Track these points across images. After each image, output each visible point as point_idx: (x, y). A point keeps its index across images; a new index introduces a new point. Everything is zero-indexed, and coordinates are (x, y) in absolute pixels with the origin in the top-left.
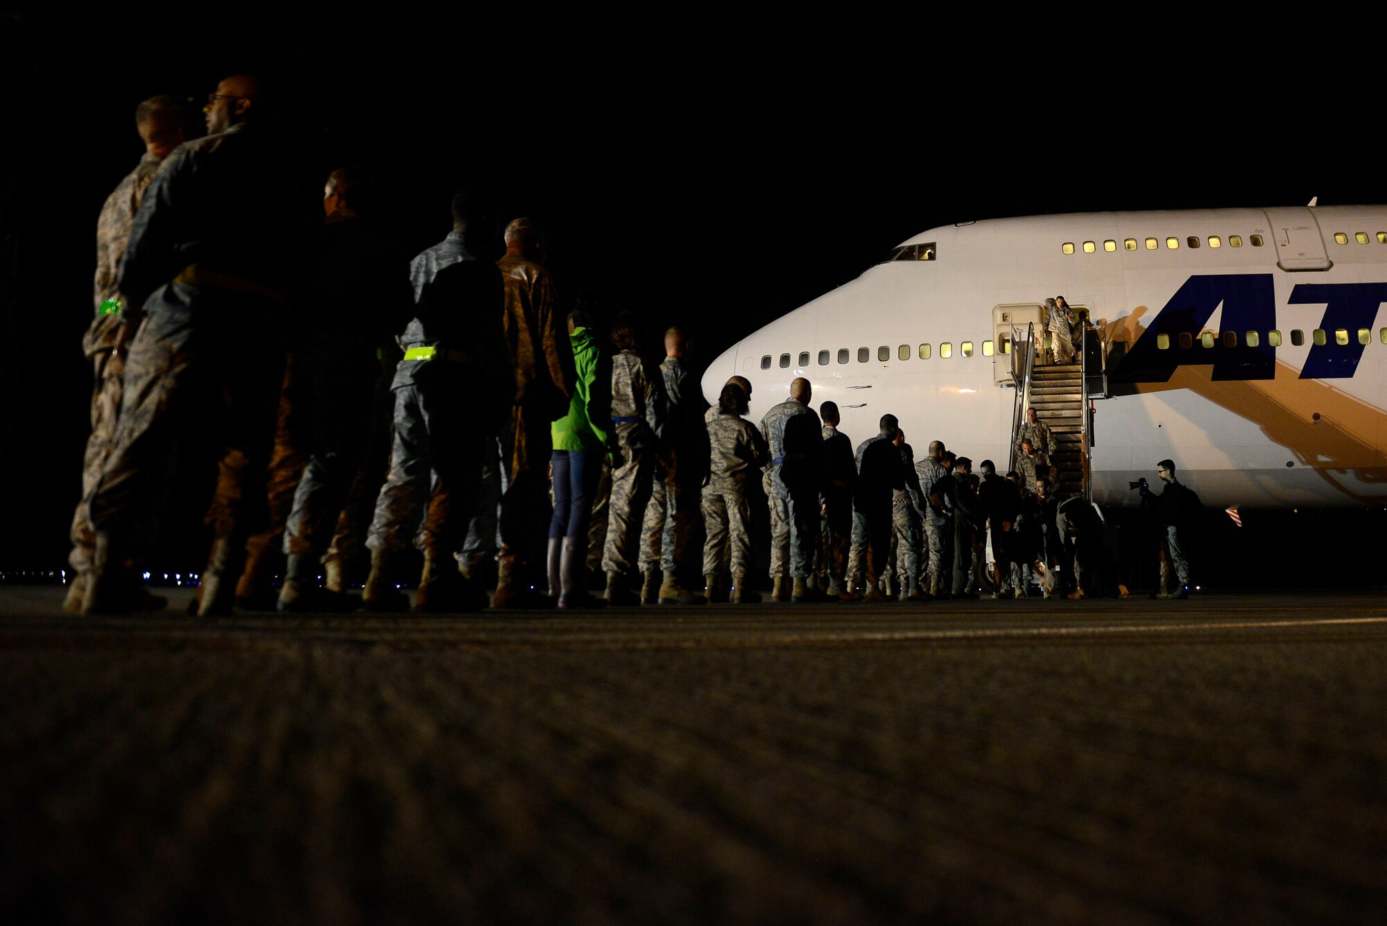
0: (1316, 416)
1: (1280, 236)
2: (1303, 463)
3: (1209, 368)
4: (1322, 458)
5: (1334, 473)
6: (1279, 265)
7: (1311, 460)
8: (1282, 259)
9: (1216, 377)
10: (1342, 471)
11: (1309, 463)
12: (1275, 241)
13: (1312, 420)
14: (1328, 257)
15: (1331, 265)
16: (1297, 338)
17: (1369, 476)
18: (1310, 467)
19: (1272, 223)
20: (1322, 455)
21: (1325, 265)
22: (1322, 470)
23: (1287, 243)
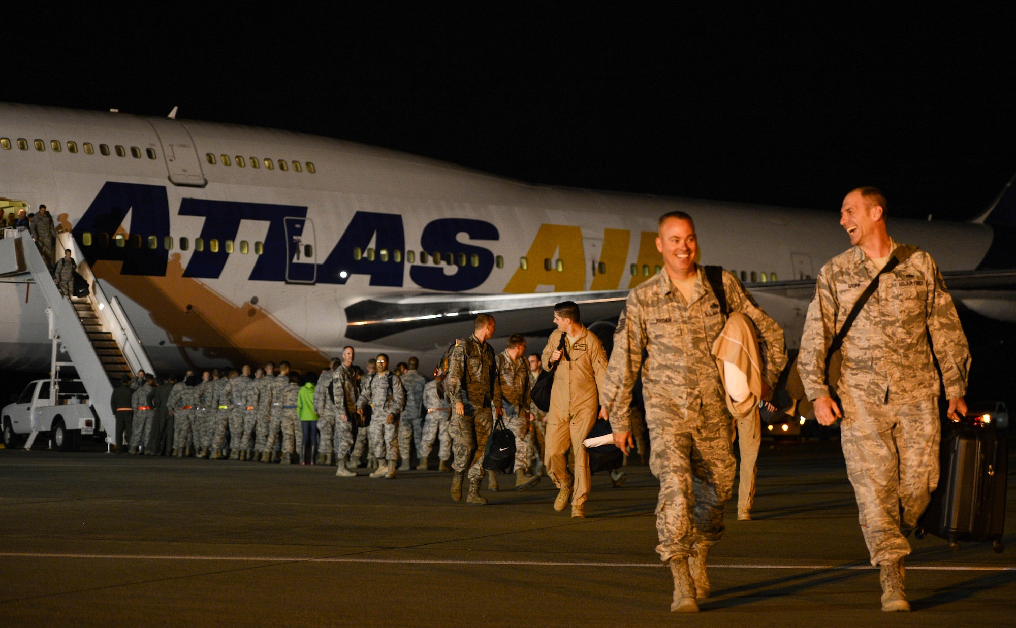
0: (190, 307)
1: (168, 152)
2: (171, 342)
3: (119, 264)
4: (185, 339)
5: (189, 351)
6: (169, 178)
7: (177, 340)
8: (171, 173)
9: (124, 271)
10: (195, 349)
11: (175, 342)
12: (164, 156)
13: (185, 310)
14: (203, 175)
15: (206, 183)
16: (184, 243)
17: (212, 353)
18: (174, 345)
19: (161, 139)
20: (186, 336)
21: (202, 182)
22: (182, 348)
23: (173, 159)
